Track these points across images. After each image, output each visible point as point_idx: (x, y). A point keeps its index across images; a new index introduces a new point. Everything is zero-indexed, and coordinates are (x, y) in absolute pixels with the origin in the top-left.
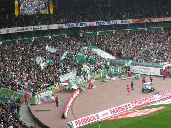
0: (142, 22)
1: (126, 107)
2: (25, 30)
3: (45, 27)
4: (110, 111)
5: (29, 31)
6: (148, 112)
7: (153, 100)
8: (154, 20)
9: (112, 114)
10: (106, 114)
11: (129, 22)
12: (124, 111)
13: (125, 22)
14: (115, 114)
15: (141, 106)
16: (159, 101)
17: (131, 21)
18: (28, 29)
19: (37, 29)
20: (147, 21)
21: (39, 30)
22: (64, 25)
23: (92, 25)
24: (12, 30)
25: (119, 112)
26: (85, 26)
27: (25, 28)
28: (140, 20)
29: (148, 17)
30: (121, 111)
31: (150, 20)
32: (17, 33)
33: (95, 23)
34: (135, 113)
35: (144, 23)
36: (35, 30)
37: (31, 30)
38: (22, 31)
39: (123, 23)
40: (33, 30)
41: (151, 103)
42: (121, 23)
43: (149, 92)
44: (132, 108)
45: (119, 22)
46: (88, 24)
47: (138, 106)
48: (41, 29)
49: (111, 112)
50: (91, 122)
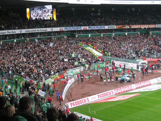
0: (124, 28)
1: (110, 93)
2: (34, 31)
3: (49, 30)
4: (98, 95)
5: (37, 32)
6: (127, 98)
7: (131, 88)
8: (133, 27)
9: (99, 98)
10: (95, 98)
11: (114, 27)
12: (108, 96)
13: (110, 27)
14: (101, 98)
15: (121, 92)
16: (135, 89)
17: (115, 27)
18: (36, 31)
19: (43, 30)
20: (127, 27)
21: (45, 31)
22: (64, 28)
23: (85, 29)
24: (24, 31)
25: (104, 97)
26: (80, 29)
27: (34, 29)
28: (122, 26)
29: (128, 24)
30: (106, 96)
31: (130, 27)
32: (28, 33)
33: (87, 28)
34: (117, 98)
36: (41, 31)
37: (38, 32)
38: (32, 32)
39: (109, 28)
40: (40, 31)
41: (129, 90)
42: (108, 28)
43: (128, 82)
44: (114, 94)
45: (106, 27)
46: (83, 28)
47: (119, 93)
48: (47, 31)
49: (98, 97)
50: (83, 104)
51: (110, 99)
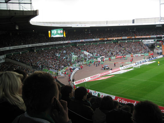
0: (104, 40)
1: (97, 76)
3: (62, 42)
4: (90, 77)
6: (107, 78)
8: (109, 39)
10: (89, 79)
13: (96, 40)
14: (92, 79)
15: (104, 75)
16: (111, 73)
17: (99, 39)
18: (55, 43)
19: (58, 43)
20: (106, 39)
22: (70, 41)
24: (47, 44)
25: (94, 78)
26: (79, 41)
27: (53, 43)
29: (106, 38)
32: (50, 45)
33: (83, 40)
35: (105, 40)
41: (108, 74)
43: (107, 69)
44: (100, 76)
45: (94, 40)
46: (81, 41)
47: (102, 75)
48: (60, 43)
50: (82, 82)
51: (97, 79)
